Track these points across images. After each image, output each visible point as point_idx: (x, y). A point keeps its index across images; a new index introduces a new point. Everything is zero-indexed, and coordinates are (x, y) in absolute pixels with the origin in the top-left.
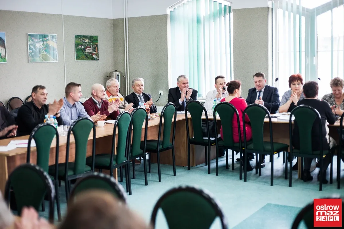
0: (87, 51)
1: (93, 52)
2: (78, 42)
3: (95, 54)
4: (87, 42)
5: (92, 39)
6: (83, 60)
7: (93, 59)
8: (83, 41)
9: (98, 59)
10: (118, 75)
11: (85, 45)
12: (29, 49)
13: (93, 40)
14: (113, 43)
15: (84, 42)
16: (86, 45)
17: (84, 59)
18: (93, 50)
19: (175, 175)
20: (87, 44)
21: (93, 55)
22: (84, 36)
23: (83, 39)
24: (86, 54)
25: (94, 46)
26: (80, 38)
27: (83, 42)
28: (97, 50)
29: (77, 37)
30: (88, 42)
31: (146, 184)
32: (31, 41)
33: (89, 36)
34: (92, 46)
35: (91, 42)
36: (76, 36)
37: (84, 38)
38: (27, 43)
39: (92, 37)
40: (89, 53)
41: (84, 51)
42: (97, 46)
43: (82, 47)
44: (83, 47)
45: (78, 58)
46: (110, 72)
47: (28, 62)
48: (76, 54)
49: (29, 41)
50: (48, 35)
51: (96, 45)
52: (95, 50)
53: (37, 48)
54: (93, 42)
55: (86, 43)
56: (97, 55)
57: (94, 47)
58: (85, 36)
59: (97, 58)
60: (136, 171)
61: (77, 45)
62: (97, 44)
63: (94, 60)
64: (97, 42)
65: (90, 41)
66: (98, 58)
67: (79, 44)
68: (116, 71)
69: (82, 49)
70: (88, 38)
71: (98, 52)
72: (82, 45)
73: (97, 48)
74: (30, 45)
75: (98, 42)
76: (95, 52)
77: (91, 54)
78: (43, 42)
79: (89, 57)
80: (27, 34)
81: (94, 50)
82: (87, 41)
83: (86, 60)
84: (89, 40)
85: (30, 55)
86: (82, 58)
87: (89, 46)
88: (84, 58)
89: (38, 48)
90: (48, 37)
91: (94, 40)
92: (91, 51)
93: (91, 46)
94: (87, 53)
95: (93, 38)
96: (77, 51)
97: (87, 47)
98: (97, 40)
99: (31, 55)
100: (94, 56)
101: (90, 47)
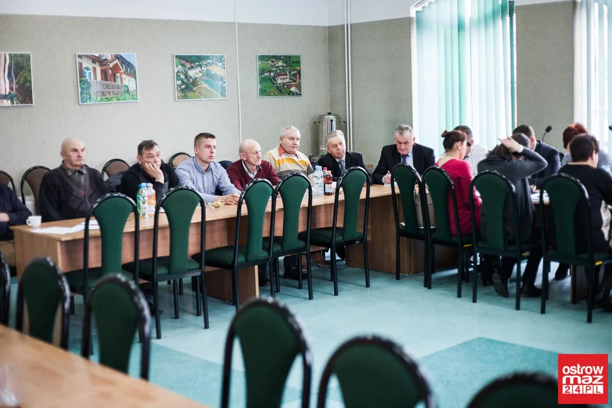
0: (279, 81)
1: (290, 82)
2: (264, 67)
3: (295, 86)
4: (280, 66)
5: (290, 60)
6: (272, 95)
7: (290, 93)
8: (273, 64)
9: (301, 95)
10: (332, 121)
11: (276, 71)
12: (177, 78)
13: (292, 63)
14: (328, 67)
15: (275, 66)
16: (278, 72)
17: (275, 95)
18: (290, 79)
19: (368, 285)
20: (280, 69)
21: (291, 87)
22: (273, 57)
23: (273, 62)
24: (278, 85)
25: (292, 72)
26: (266, 60)
27: (272, 66)
28: (298, 80)
29: (262, 58)
30: (283, 66)
31: (311, 298)
32: (180, 66)
33: (283, 56)
34: (290, 73)
35: (287, 67)
36: (259, 57)
37: (274, 60)
38: (174, 70)
39: (290, 57)
40: (283, 83)
41: (275, 80)
42: (299, 72)
43: (270, 74)
44: (272, 74)
45: (263, 92)
46: (320, 116)
47: (175, 100)
48: (259, 87)
49: (177, 66)
50: (209, 56)
51: (297, 70)
52: (295, 79)
53: (191, 77)
54: (290, 66)
55: (278, 67)
56: (299, 87)
57: (293, 74)
58: (276, 56)
59: (298, 91)
60: (313, 277)
61: (262, 72)
62: (298, 68)
63: (294, 95)
64: (298, 66)
65: (284, 65)
66: (300, 92)
67: (264, 70)
68: (329, 114)
69: (271, 77)
70: (282, 59)
71: (300, 82)
72: (270, 71)
73: (298, 76)
74: (178, 72)
75: (300, 66)
76: (295, 81)
77: (287, 85)
78: (201, 67)
79: (283, 91)
80: (173, 55)
81: (293, 80)
82: (280, 64)
83: (278, 95)
84: (283, 62)
85: (177, 88)
86: (271, 93)
87: (283, 73)
88: (274, 93)
89: (193, 77)
90: (209, 59)
91: (294, 62)
92: (288, 80)
93: (288, 73)
94: (280, 84)
95: (292, 60)
96: (263, 80)
97: (279, 75)
98: (299, 63)
99: (179, 89)
100: (293, 89)
101: (286, 75)
